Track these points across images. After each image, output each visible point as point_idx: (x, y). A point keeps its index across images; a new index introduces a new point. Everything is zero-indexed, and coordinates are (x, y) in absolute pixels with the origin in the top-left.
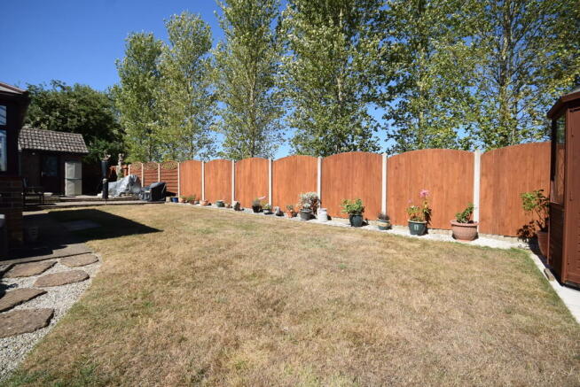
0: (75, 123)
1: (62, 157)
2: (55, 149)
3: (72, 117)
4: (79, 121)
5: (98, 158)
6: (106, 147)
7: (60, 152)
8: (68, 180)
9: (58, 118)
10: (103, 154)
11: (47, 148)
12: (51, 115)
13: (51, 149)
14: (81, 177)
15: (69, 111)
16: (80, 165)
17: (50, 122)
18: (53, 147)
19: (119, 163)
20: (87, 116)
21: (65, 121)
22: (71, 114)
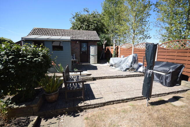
0: (93, 27)
1: (89, 43)
2: (86, 39)
3: (91, 24)
4: (94, 26)
5: (102, 43)
6: (105, 37)
7: (88, 40)
8: (92, 55)
9: (86, 25)
10: (103, 41)
11: (83, 39)
12: (84, 24)
13: (85, 39)
14: (97, 54)
15: (90, 22)
16: (97, 47)
17: (83, 28)
18: (85, 38)
19: (114, 45)
20: (97, 23)
21: (89, 27)
22: (91, 23)
